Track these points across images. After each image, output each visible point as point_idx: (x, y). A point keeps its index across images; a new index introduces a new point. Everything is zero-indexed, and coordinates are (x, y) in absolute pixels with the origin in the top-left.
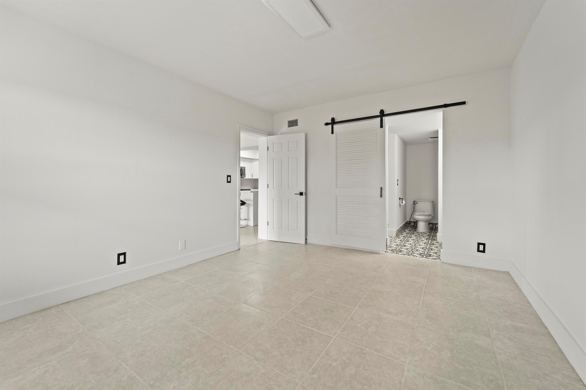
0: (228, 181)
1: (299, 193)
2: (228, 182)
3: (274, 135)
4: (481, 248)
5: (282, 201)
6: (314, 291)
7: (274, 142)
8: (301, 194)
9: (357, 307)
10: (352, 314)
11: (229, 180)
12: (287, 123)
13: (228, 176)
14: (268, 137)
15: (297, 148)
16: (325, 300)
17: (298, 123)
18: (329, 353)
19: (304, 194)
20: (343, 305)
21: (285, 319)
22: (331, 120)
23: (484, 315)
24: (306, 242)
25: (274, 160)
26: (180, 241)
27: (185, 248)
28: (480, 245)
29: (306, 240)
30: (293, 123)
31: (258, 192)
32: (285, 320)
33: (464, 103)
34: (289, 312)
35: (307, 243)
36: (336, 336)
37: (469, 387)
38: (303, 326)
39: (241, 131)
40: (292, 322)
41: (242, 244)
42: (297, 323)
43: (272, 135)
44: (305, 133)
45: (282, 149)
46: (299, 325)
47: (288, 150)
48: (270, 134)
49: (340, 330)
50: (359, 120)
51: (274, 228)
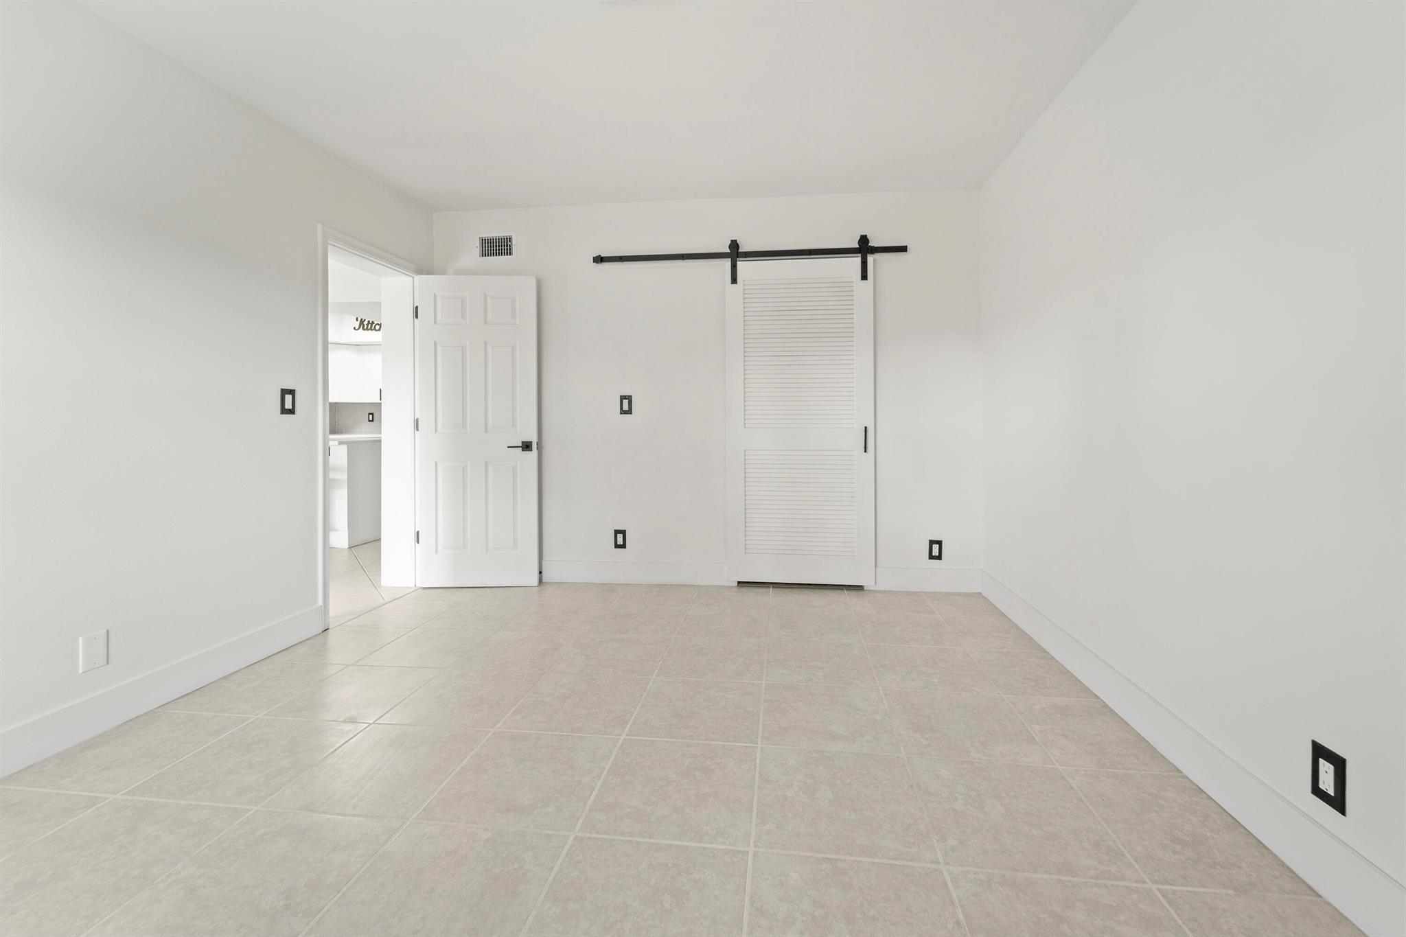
0: (286, 407)
1: (521, 445)
2: (284, 411)
3: (433, 274)
4: (935, 550)
5: (464, 470)
6: (630, 722)
7: (436, 293)
8: (527, 446)
9: (759, 740)
10: (757, 765)
11: (288, 406)
12: (478, 243)
13: (284, 392)
14: (417, 278)
15: (514, 316)
16: (672, 742)
17: (514, 248)
18: (762, 907)
19: (534, 446)
20: (724, 745)
21: (588, 835)
22: (730, 247)
23: (999, 694)
24: (540, 581)
25: (439, 348)
26: (81, 640)
27: (105, 663)
28: (934, 545)
29: (540, 573)
30: (497, 247)
31: (378, 442)
32: (590, 838)
33: (903, 249)
34: (587, 808)
35: (544, 581)
36: (752, 844)
37: (1075, 877)
38: (652, 841)
39: (329, 246)
40: (614, 840)
41: (333, 610)
42: (631, 839)
43: (428, 273)
44: (536, 277)
45: (463, 317)
46: (638, 843)
47: (486, 322)
48: (423, 269)
49: (754, 822)
50: (683, 259)
51: (440, 548)
